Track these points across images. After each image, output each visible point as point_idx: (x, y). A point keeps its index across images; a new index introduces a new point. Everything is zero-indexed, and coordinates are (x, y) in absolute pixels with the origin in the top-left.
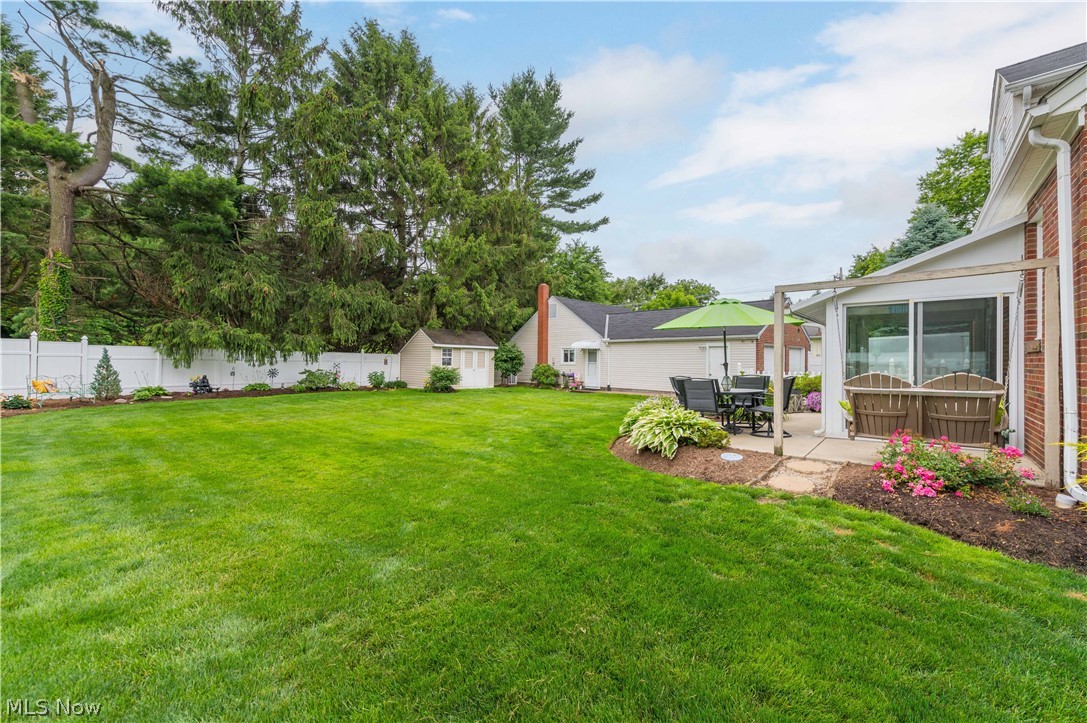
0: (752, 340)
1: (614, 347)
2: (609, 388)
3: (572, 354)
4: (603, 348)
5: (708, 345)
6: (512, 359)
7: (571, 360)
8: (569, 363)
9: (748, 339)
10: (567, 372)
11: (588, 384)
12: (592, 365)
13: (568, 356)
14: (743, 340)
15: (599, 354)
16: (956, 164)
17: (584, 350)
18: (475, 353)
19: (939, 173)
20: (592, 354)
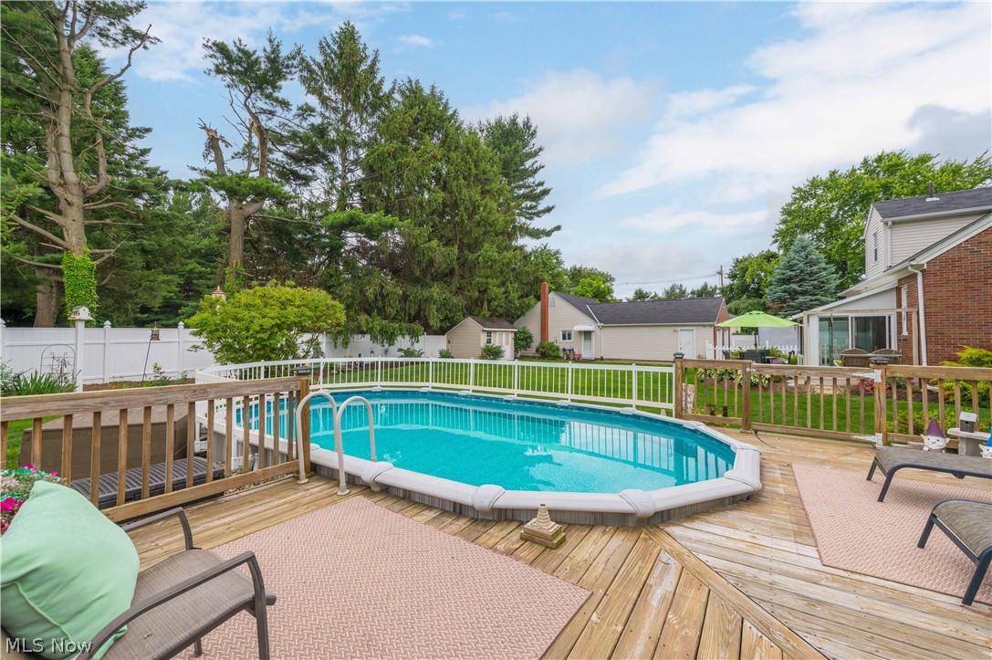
0: (711, 326)
1: (606, 330)
2: (602, 359)
3: (569, 335)
4: (598, 330)
5: (679, 328)
6: (526, 338)
7: (569, 339)
8: (567, 341)
9: (707, 325)
10: (567, 347)
11: (585, 355)
12: (588, 343)
13: (567, 336)
14: (704, 326)
15: (593, 336)
16: (804, 199)
17: (580, 332)
18: (504, 334)
19: (793, 204)
20: (587, 334)
